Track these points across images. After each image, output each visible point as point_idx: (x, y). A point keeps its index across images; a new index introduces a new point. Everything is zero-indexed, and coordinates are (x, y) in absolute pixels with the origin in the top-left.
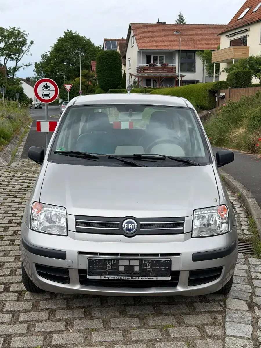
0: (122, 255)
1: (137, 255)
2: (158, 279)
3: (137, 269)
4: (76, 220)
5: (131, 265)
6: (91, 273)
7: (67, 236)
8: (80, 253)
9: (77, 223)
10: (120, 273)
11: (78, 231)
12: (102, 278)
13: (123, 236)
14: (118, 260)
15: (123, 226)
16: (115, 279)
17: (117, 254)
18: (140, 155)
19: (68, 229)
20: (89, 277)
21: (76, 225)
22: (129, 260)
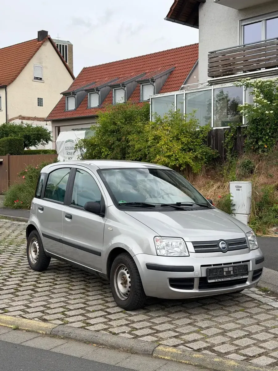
0: (224, 264)
1: (231, 263)
2: (243, 278)
3: (232, 273)
4: (194, 245)
5: (229, 270)
6: (210, 279)
7: (189, 256)
8: (202, 266)
9: (195, 247)
10: (224, 277)
11: (196, 252)
12: (216, 281)
13: (221, 252)
14: (223, 268)
15: (220, 246)
16: (223, 280)
17: (221, 264)
18: (180, 203)
19: (189, 251)
20: (209, 281)
21: (195, 248)
22: (228, 267)
